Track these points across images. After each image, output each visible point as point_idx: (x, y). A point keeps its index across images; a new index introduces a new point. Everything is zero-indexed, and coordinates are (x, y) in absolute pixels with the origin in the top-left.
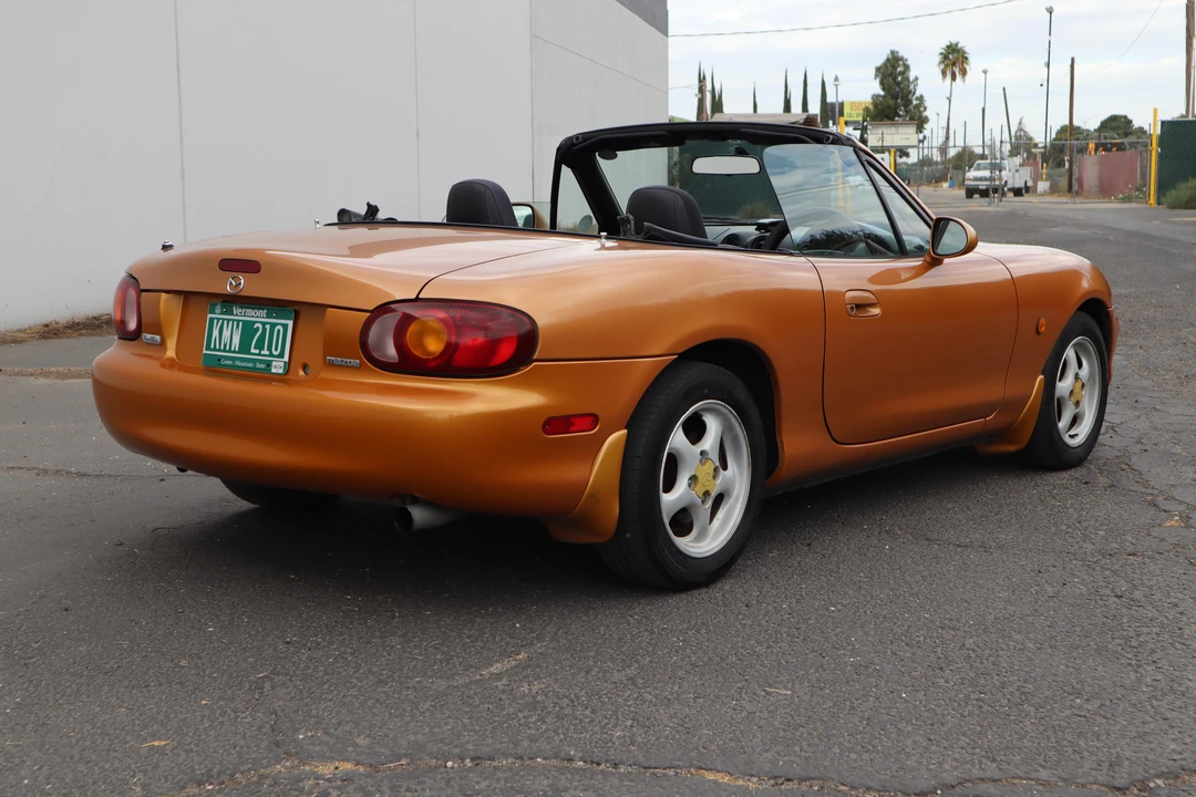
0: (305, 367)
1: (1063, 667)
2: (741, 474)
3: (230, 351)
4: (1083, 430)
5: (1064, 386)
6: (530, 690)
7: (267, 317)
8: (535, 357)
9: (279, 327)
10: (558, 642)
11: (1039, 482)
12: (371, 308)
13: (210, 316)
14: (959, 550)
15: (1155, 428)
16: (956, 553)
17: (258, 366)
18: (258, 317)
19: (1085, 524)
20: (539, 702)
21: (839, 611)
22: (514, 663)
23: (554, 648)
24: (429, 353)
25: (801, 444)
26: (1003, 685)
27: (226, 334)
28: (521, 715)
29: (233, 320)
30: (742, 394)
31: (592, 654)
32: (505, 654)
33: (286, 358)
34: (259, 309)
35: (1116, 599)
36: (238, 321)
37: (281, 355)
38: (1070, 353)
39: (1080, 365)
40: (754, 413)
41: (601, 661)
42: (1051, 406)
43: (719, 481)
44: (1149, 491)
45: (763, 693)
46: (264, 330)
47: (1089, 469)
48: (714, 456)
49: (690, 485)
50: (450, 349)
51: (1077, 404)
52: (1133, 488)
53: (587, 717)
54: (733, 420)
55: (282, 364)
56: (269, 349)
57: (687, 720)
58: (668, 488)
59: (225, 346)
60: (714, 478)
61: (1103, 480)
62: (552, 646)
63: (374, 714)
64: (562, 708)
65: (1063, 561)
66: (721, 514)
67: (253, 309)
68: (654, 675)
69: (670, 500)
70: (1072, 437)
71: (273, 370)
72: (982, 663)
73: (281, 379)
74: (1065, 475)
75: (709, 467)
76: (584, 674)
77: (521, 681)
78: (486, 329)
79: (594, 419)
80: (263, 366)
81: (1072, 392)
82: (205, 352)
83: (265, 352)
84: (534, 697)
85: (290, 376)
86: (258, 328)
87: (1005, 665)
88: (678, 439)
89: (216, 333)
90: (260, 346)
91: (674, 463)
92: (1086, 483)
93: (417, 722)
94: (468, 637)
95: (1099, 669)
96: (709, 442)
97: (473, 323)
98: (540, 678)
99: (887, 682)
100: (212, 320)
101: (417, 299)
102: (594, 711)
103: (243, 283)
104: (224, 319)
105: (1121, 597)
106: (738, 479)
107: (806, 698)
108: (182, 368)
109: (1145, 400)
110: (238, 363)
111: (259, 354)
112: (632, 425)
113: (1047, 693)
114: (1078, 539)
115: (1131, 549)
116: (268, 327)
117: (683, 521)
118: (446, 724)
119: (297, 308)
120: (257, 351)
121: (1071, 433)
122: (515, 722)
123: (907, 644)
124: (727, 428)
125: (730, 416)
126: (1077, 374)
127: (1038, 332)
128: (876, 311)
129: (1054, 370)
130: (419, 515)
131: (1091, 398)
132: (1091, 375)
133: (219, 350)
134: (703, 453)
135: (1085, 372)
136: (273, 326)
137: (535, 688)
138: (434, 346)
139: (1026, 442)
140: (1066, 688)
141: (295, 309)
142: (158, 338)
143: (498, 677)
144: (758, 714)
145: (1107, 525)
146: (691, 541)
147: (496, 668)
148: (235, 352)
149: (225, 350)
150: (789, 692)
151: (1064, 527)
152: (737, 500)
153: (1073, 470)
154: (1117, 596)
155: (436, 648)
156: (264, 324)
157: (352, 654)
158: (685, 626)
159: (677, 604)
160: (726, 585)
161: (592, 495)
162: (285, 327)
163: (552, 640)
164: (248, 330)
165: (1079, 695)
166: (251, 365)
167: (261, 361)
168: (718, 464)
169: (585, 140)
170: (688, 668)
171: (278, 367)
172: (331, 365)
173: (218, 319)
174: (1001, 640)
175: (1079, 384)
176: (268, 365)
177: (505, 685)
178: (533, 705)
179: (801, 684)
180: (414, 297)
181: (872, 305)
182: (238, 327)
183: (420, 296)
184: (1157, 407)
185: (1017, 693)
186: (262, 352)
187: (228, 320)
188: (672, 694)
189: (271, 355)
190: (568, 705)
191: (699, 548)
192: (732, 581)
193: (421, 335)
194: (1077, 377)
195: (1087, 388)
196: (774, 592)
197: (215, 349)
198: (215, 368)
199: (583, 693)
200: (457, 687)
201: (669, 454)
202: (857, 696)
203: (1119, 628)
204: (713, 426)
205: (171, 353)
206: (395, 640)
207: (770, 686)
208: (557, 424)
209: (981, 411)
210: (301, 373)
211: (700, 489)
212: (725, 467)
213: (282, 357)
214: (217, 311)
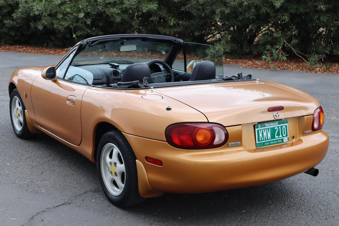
7: (279, 125)
9: (284, 127)
13: (257, 129)
17: (279, 141)
18: (275, 125)
27: (265, 134)
29: (267, 129)
34: (275, 122)
36: (269, 129)
55: (287, 138)
56: (282, 134)
59: (265, 138)
67: (273, 123)
71: (284, 141)
80: (281, 141)
82: (257, 142)
83: (281, 136)
85: (289, 142)
86: (276, 129)
89: (261, 135)
90: (278, 135)
100: (258, 131)
104: (263, 129)
110: (271, 143)
111: (279, 137)
116: (280, 128)
120: (278, 137)
136: (282, 127)
142: (240, 142)
148: (270, 139)
149: (265, 140)
156: (278, 127)
162: (286, 126)
164: (273, 131)
166: (276, 142)
167: (279, 140)
171: (286, 140)
172: (305, 134)
173: (261, 130)
176: (282, 140)
182: (269, 130)
187: (265, 129)
189: (283, 136)
197: (262, 141)
198: (262, 147)
213: (287, 136)
214: (259, 127)
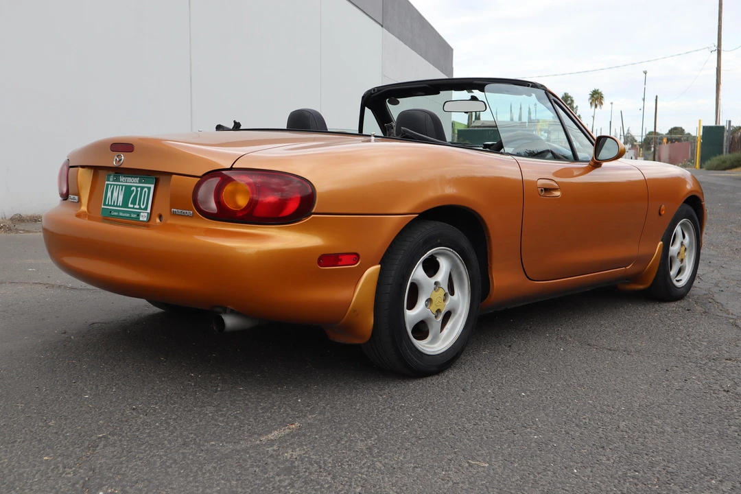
0: (160, 217)
1: (696, 449)
2: (464, 299)
3: (117, 206)
4: (685, 277)
5: (674, 249)
6: (292, 455)
7: (139, 183)
8: (313, 211)
9: (146, 189)
10: (324, 415)
11: (658, 308)
12: (200, 175)
13: (107, 182)
14: (610, 352)
15: (725, 278)
16: (608, 355)
17: (132, 216)
18: (133, 182)
19: (692, 337)
20: (295, 467)
21: (528, 396)
22: (287, 431)
23: (320, 420)
24: (238, 206)
25: (505, 280)
26: (652, 465)
27: (115, 194)
28: (277, 478)
29: (120, 185)
30: (465, 243)
31: (346, 425)
32: (284, 424)
33: (149, 211)
34: (134, 177)
35: (725, 393)
36: (122, 186)
37: (146, 209)
38: (678, 229)
39: (684, 237)
40: (473, 257)
41: (350, 432)
42: (666, 261)
43: (448, 302)
44: (731, 317)
45: (467, 465)
46: (137, 191)
47: (689, 301)
48: (445, 286)
49: (426, 306)
50: (252, 204)
51: (682, 261)
52: (719, 314)
53: (328, 483)
54: (459, 261)
55: (146, 214)
56: (139, 204)
57: (404, 488)
58: (412, 306)
59: (114, 202)
60: (444, 300)
61: (699, 308)
62: (319, 418)
63: (167, 473)
64: (310, 473)
65: (682, 363)
66: (449, 325)
67: (132, 177)
68: (387, 446)
69: (412, 315)
70: (678, 281)
71: (141, 219)
72: (634, 443)
73: (145, 225)
74: (673, 304)
75: (441, 293)
76: (335, 443)
77: (287, 447)
78: (282, 191)
79: (356, 257)
80: (135, 216)
81: (679, 253)
82: (103, 207)
83: (137, 206)
84: (294, 462)
85: (150, 223)
86: (133, 190)
87: (651, 446)
88: (418, 273)
89: (109, 194)
90: (134, 203)
91: (415, 290)
92: (688, 310)
93: (196, 482)
94: (262, 409)
95: (725, 452)
96: (442, 276)
97: (273, 186)
98: (302, 445)
99: (562, 458)
100: (108, 185)
101: (231, 169)
102: (334, 478)
103: (124, 160)
104: (114, 185)
105: (728, 391)
106: (461, 302)
107: (499, 471)
108: (90, 218)
109: (715, 261)
110: (121, 214)
111: (133, 208)
112: (385, 261)
113: (688, 473)
114: (690, 348)
115: (727, 356)
116: (139, 189)
117: (421, 330)
118: (218, 485)
119: (157, 176)
120: (132, 206)
121: (678, 278)
122: (270, 486)
123: (577, 425)
124: (454, 266)
125: (457, 258)
126: (682, 242)
127: (660, 214)
128: (558, 193)
129: (668, 239)
130: (230, 321)
131: (690, 258)
132: (691, 243)
133: (111, 206)
134: (436, 283)
135: (687, 241)
136: (142, 188)
137: (295, 455)
138: (242, 201)
139: (649, 284)
140: (701, 469)
141: (156, 177)
142: (76, 197)
143: (271, 443)
144: (461, 485)
145: (708, 338)
146: (427, 343)
147: (274, 435)
148: (119, 207)
149: (114, 206)
150: (487, 465)
151: (678, 339)
152: (460, 316)
153: (679, 302)
154: (724, 390)
155: (236, 417)
156: (137, 187)
157: (175, 419)
158: (418, 405)
159: (415, 388)
160: (451, 374)
161: (354, 311)
162: (149, 189)
163: (320, 414)
164: (128, 191)
165: (713, 476)
166: (128, 215)
167: (134, 213)
168: (447, 291)
169: (379, 91)
170: (413, 440)
171: (144, 217)
172: (174, 214)
173: (111, 185)
174: (645, 424)
175: (683, 248)
176: (138, 215)
177: (274, 450)
178: (288, 471)
179: (496, 458)
180: (229, 167)
181: (555, 189)
182: (122, 190)
183: (234, 166)
184: (724, 266)
185: (664, 472)
186: (135, 207)
187: (117, 185)
188: (398, 463)
189: (140, 208)
190: (316, 471)
191: (433, 348)
192: (456, 371)
193: (233, 194)
194: (682, 244)
195: (687, 251)
196: (483, 380)
197: (108, 205)
198: (109, 217)
199: (330, 460)
200: (238, 451)
201: (412, 283)
202: (539, 470)
203: (732, 416)
204: (444, 265)
205: (84, 208)
206: (210, 410)
207: (473, 459)
208: (328, 259)
209: (624, 262)
210: (158, 220)
211: (434, 308)
212: (452, 294)
213: (147, 210)
214: (111, 179)
